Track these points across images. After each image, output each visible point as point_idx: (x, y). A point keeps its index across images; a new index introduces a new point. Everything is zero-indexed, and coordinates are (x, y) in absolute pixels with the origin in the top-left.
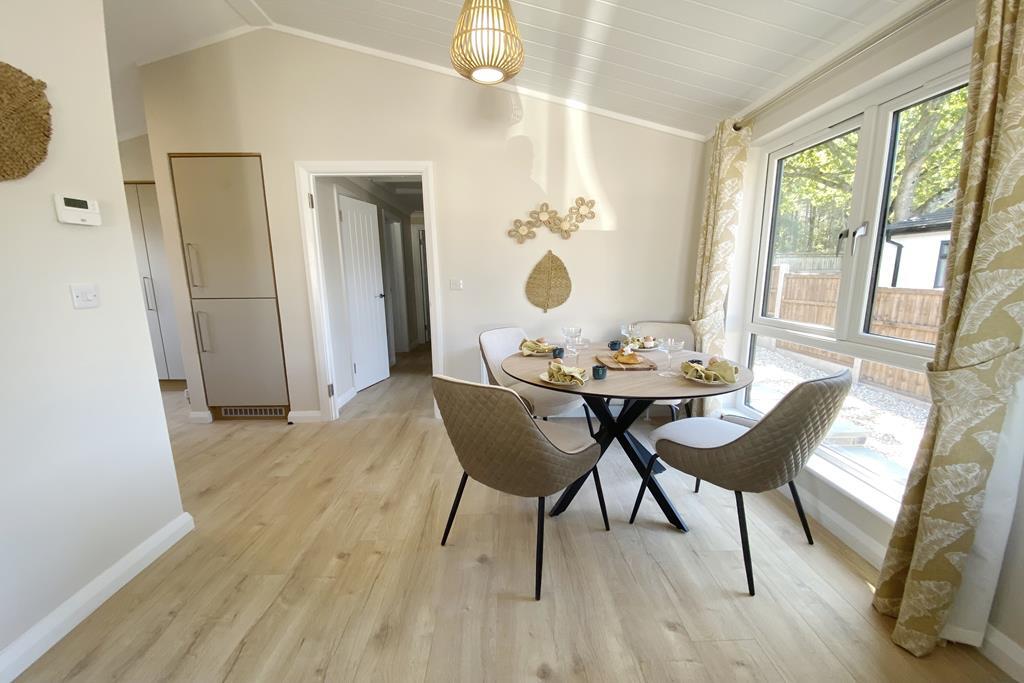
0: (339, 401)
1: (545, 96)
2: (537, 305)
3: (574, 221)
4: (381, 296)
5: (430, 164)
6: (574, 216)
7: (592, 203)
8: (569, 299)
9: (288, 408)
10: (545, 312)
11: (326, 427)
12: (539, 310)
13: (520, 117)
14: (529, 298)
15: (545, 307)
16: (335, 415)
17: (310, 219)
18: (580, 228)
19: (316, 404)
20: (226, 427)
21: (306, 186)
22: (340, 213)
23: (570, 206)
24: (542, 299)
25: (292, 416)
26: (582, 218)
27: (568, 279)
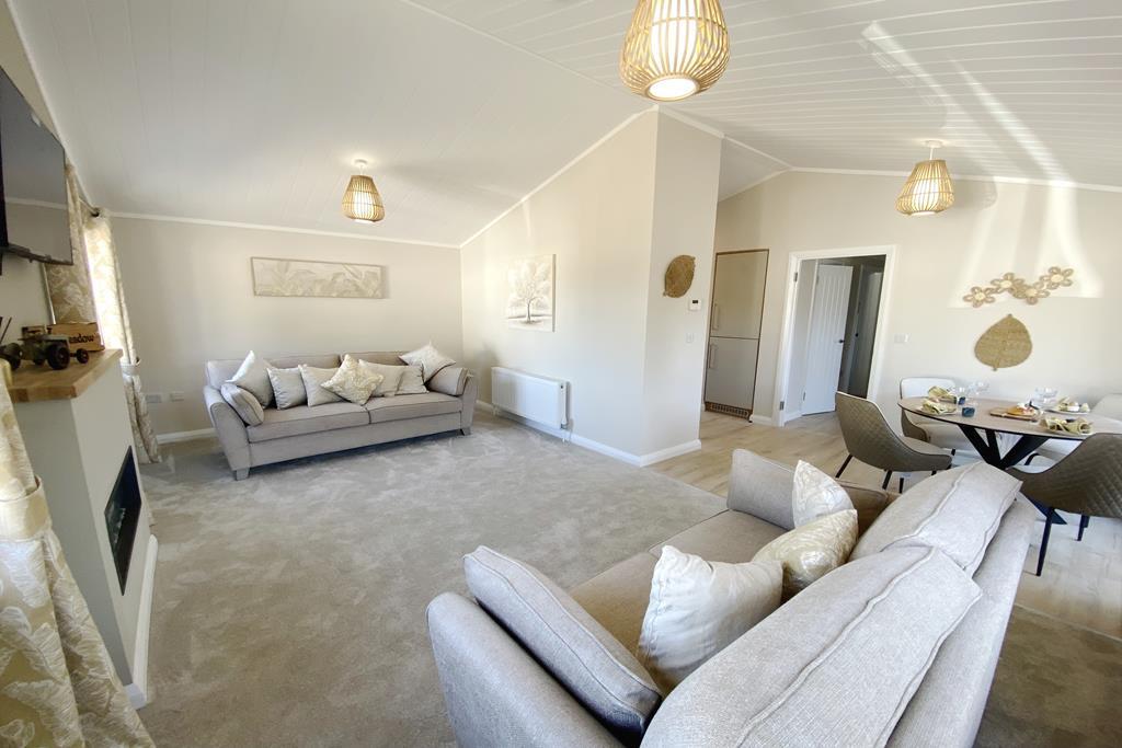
0: (785, 417)
1: (1024, 181)
2: (986, 363)
3: (1045, 287)
4: (841, 341)
5: (894, 246)
6: (1046, 284)
7: (1069, 272)
8: (1026, 362)
9: (751, 412)
10: (995, 370)
11: (774, 429)
12: (989, 369)
13: (994, 201)
14: (977, 356)
15: (995, 365)
16: (781, 424)
17: (792, 288)
18: (1051, 295)
19: (770, 414)
20: (712, 416)
21: (795, 266)
22: (818, 278)
23: (1041, 274)
24: (994, 358)
25: (752, 417)
26: (1054, 286)
27: (1029, 342)
